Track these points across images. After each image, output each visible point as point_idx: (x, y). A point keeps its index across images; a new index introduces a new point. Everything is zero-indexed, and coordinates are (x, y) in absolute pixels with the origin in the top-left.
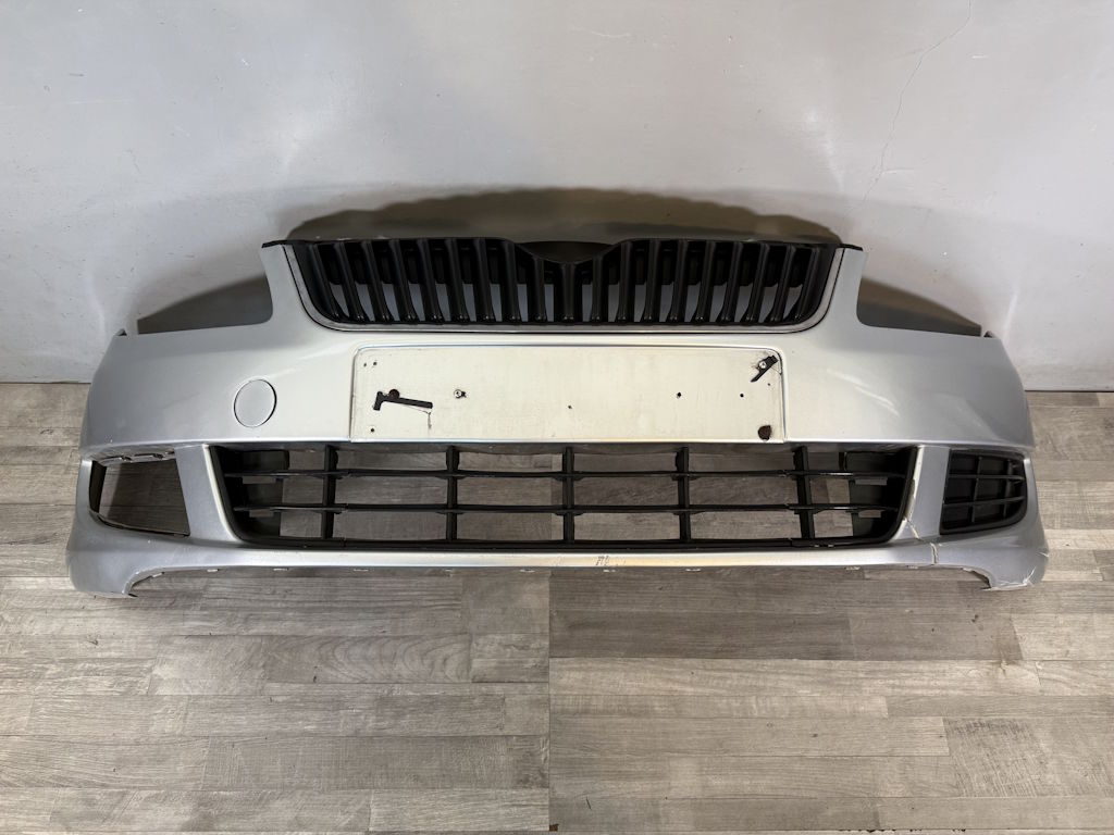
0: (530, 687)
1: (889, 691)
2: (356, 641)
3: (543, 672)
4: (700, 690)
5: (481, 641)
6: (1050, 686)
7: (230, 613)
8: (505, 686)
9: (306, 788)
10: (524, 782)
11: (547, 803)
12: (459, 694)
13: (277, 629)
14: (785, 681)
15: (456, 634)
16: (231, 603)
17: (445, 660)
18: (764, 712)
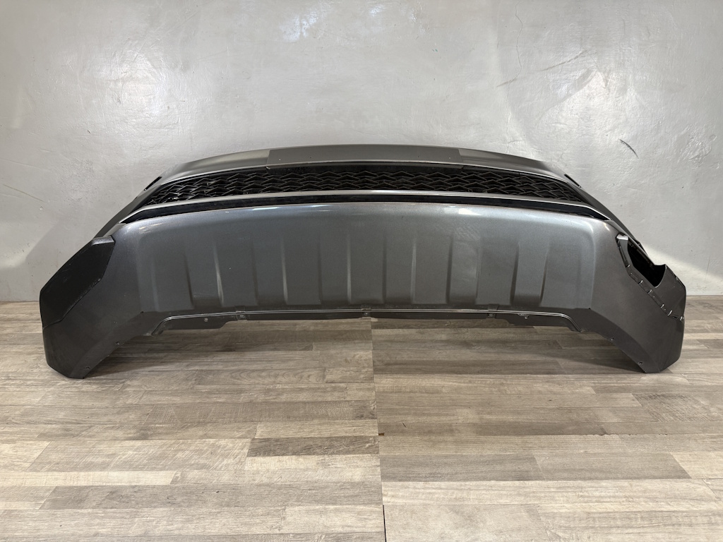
0: (362, 384)
1: (593, 385)
2: (253, 371)
3: (372, 379)
4: (470, 385)
5: (331, 370)
6: (694, 382)
8: (346, 384)
9: (215, 422)
10: (362, 417)
11: (376, 425)
12: (318, 387)
13: (205, 368)
14: (523, 382)
15: (315, 368)
17: (309, 376)
18: (514, 392)
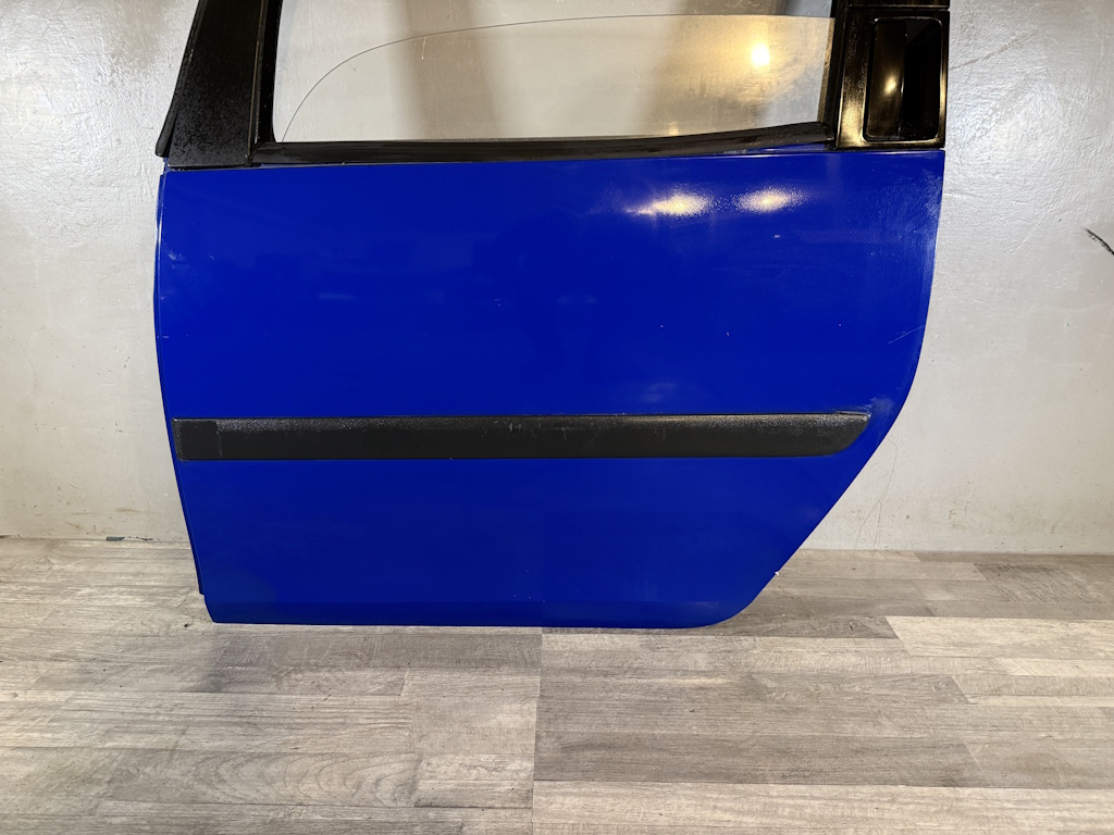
3: (527, 797)
4: (765, 821)
5: (434, 761)
7: (88, 725)
8: (463, 812)
12: (392, 820)
13: (146, 742)
14: (891, 810)
15: (398, 753)
16: (95, 715)
17: (378, 782)
